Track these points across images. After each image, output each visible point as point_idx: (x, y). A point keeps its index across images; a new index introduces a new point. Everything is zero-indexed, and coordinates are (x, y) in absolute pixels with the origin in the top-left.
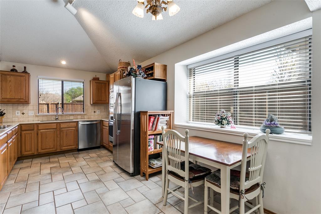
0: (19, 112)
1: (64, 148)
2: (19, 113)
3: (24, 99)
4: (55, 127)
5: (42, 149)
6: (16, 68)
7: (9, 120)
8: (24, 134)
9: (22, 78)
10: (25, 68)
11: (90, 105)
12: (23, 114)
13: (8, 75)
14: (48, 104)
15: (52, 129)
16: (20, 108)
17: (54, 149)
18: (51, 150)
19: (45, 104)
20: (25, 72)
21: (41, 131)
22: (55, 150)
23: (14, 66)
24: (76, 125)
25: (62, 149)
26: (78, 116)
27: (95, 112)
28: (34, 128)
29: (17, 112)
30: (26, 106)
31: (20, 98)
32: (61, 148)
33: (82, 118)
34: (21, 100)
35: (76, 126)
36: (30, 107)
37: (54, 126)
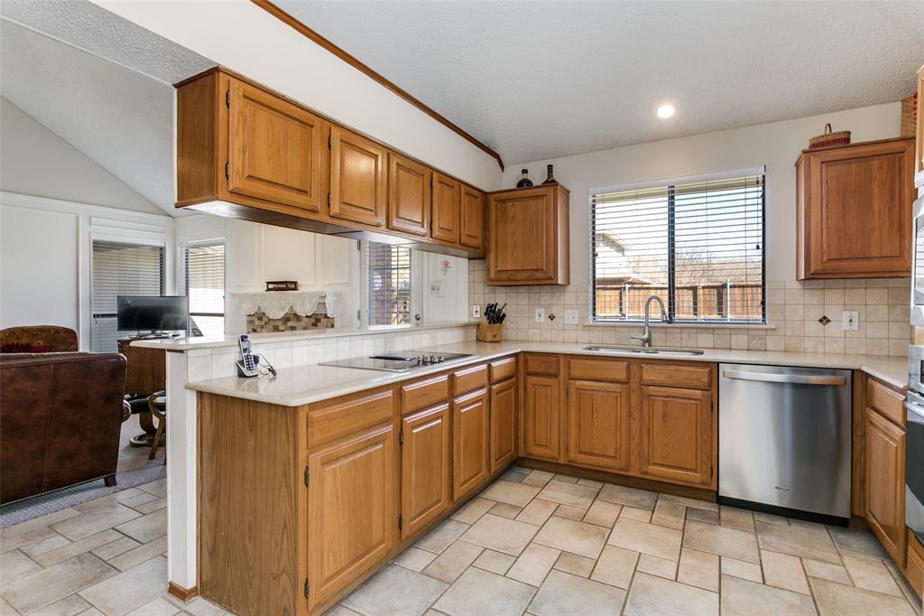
0: (542, 310)
1: (656, 471)
2: (542, 315)
3: (544, 268)
4: (622, 376)
5: (581, 452)
6: (529, 176)
7: (521, 336)
8: (533, 385)
9: (540, 201)
10: (550, 168)
11: (797, 285)
12: (552, 318)
13: (509, 200)
14: (694, 289)
15: (612, 382)
16: (545, 297)
17: (617, 464)
18: (608, 462)
19: (687, 288)
20: (550, 182)
21: (579, 383)
22: (621, 469)
23: (525, 171)
24: (706, 380)
25: (647, 473)
26: (734, 337)
27: (824, 320)
28: (559, 368)
29: (537, 310)
30: (558, 294)
31: (535, 268)
32: (644, 469)
33: (752, 346)
34: (538, 275)
35: (710, 384)
36: (569, 296)
37: (619, 372)
